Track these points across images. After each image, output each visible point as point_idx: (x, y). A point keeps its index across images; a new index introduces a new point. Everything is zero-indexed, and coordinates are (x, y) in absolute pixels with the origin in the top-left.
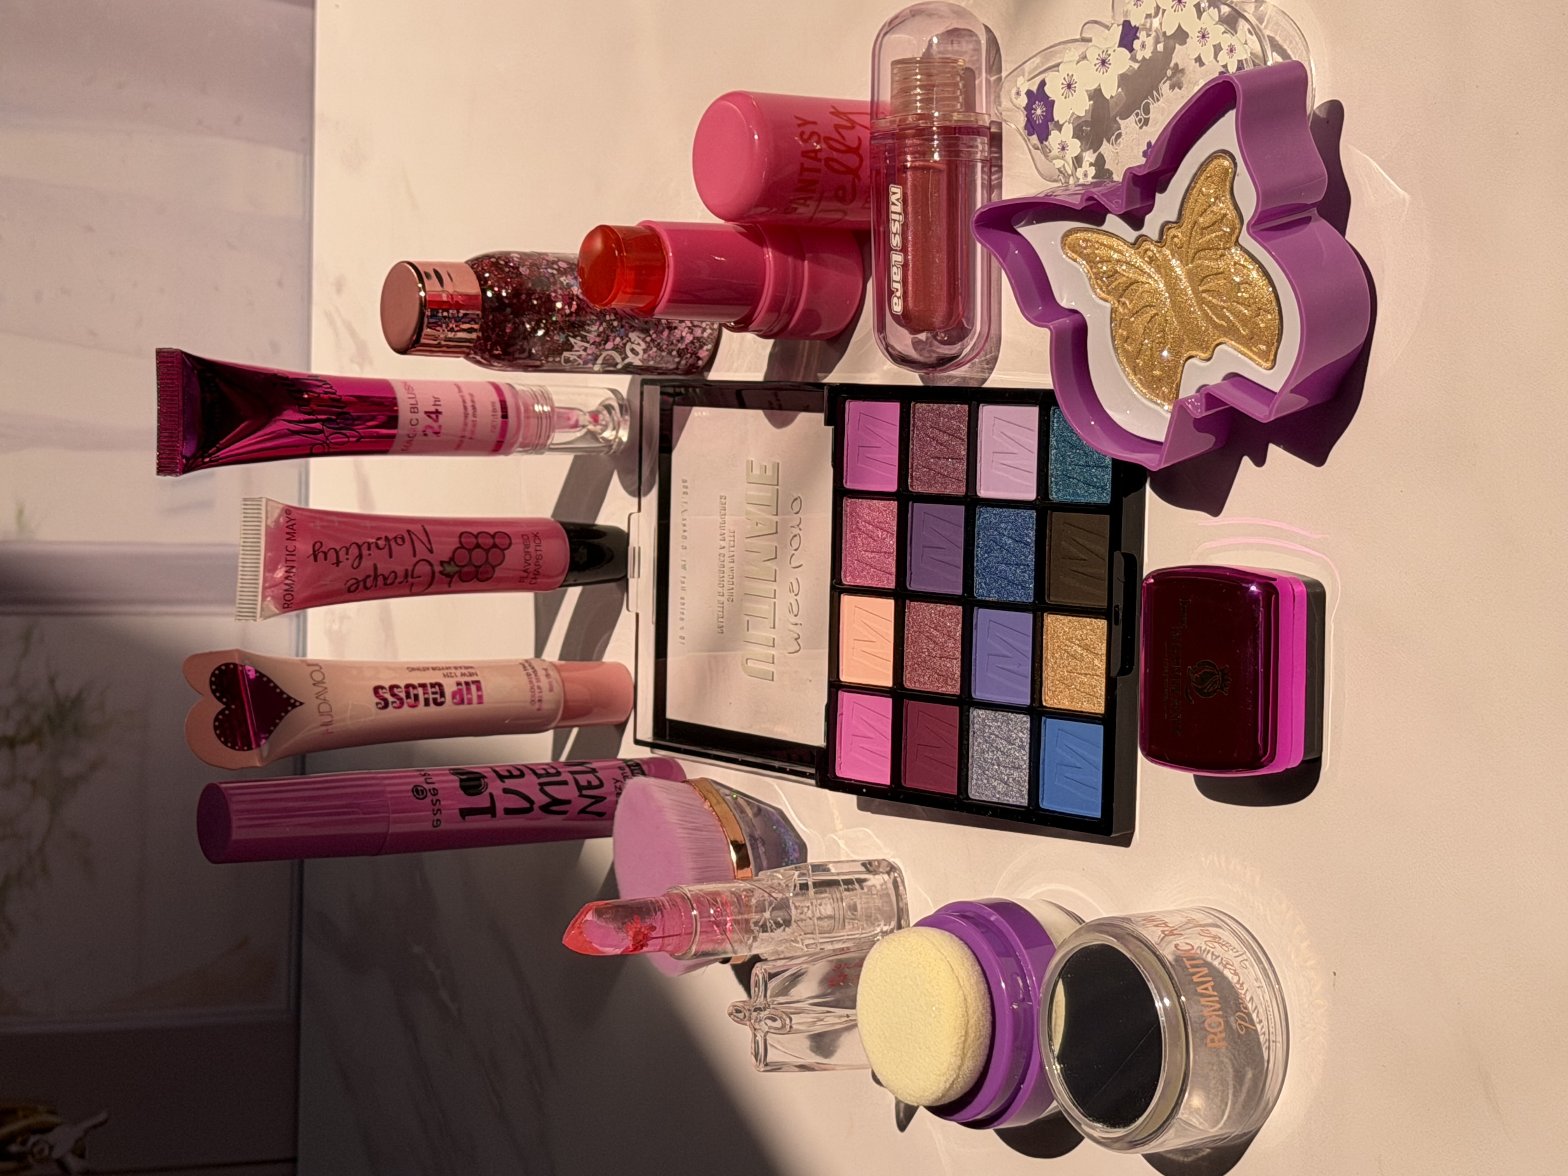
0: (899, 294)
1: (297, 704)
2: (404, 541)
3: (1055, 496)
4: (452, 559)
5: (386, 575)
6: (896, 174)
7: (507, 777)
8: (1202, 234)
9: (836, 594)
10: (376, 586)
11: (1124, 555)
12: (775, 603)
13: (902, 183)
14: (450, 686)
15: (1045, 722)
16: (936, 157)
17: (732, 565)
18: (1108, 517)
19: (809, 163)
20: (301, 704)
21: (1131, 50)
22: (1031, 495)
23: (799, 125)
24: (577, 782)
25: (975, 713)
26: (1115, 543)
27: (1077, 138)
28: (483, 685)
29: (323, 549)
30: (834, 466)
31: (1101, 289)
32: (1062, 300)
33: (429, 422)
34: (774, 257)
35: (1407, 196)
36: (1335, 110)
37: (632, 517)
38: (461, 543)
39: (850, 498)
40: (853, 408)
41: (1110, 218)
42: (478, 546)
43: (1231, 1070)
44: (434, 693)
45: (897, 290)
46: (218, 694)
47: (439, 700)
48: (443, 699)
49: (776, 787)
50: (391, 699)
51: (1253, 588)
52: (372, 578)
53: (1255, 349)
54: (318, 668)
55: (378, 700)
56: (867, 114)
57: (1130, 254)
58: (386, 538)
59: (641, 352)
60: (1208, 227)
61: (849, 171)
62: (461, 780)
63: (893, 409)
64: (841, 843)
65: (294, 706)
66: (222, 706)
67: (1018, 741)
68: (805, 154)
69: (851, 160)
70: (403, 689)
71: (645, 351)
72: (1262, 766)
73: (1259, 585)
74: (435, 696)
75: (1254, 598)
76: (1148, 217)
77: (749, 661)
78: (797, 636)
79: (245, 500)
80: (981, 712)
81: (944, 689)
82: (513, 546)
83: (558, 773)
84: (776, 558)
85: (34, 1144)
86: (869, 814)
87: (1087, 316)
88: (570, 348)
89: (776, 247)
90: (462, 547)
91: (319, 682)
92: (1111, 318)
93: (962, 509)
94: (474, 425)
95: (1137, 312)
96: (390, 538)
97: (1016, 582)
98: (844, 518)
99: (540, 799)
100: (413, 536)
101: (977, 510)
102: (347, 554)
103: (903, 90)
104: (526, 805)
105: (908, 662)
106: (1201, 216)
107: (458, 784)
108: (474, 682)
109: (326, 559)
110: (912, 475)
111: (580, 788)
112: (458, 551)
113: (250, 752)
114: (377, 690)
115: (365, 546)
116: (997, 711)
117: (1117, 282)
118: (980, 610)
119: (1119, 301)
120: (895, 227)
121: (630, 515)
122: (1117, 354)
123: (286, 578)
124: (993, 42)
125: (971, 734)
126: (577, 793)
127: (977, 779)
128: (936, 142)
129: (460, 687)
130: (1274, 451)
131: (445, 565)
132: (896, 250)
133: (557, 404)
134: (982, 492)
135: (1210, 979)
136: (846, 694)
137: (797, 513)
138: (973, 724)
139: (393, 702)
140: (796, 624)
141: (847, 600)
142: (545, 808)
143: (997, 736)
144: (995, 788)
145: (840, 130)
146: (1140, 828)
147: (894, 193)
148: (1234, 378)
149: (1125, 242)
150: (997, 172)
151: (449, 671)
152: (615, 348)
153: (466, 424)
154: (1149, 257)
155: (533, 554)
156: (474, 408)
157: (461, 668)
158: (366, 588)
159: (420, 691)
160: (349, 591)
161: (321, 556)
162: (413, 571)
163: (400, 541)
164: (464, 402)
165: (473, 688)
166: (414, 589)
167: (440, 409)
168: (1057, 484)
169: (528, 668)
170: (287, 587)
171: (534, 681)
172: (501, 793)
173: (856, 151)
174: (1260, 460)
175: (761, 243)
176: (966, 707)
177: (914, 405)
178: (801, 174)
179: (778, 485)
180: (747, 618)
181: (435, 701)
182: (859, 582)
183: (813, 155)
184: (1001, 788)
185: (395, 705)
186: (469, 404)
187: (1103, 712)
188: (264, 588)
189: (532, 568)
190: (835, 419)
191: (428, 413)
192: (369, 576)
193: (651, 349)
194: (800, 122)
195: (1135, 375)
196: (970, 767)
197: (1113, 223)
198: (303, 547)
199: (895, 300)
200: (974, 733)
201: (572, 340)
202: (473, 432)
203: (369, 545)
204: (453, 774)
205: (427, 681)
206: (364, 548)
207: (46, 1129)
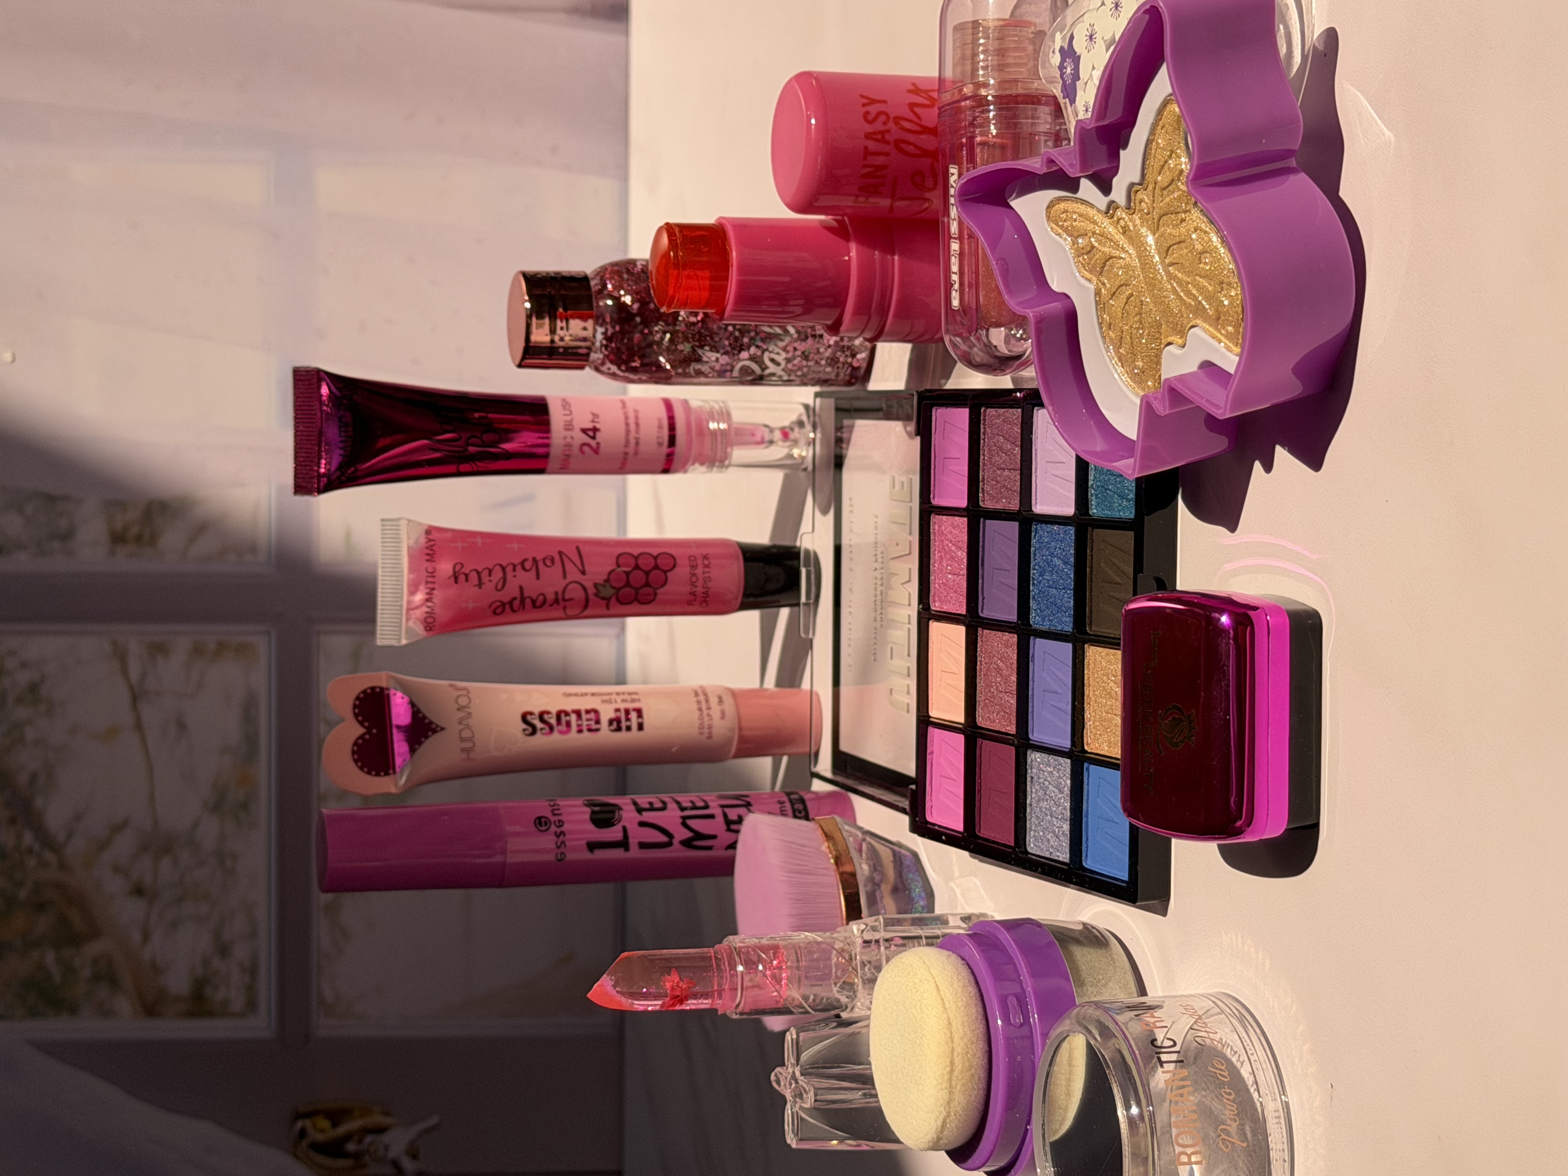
0: (956, 286)
1: (438, 729)
2: (553, 562)
3: (1095, 510)
4: (607, 580)
5: (534, 598)
6: (956, 153)
7: (646, 810)
8: (1162, 196)
9: (924, 620)
10: (524, 608)
12: (910, 629)
13: (959, 162)
14: (607, 713)
15: (1088, 769)
16: (993, 130)
17: (882, 588)
18: (1132, 533)
20: (443, 729)
22: (1071, 510)
24: (725, 815)
25: (1033, 756)
26: (1138, 564)
28: (645, 714)
31: (1084, 267)
32: (1054, 284)
33: (588, 440)
35: (1392, 136)
36: (1330, 41)
38: (618, 564)
39: (936, 513)
40: (939, 414)
41: (1083, 183)
42: (637, 567)
44: (588, 720)
45: (955, 281)
46: (360, 718)
47: (594, 726)
48: (597, 726)
50: (539, 725)
52: (518, 600)
53: (1223, 332)
54: (465, 692)
55: (525, 726)
56: (936, 89)
57: (1105, 226)
58: (534, 560)
59: (783, 363)
60: (1167, 187)
62: (593, 813)
63: (961, 415)
65: (435, 731)
70: (555, 715)
71: (788, 360)
72: (1238, 832)
77: (892, 691)
79: (383, 520)
80: (1036, 755)
81: (1005, 728)
82: (676, 569)
83: (706, 807)
84: (910, 580)
85: (371, 1144)
87: (1076, 301)
88: (699, 360)
90: (619, 568)
91: (464, 707)
92: (1096, 300)
93: (1015, 525)
94: (637, 443)
95: (1114, 293)
96: (538, 558)
97: (1064, 609)
98: (932, 537)
99: (681, 833)
100: (564, 558)
101: (1033, 528)
102: (490, 575)
104: (664, 839)
105: (980, 697)
106: (1160, 174)
107: (587, 817)
108: (634, 710)
109: (467, 580)
110: (983, 489)
111: (728, 822)
112: (615, 573)
113: (387, 778)
114: (526, 715)
115: (510, 568)
116: (1049, 754)
117: (1095, 259)
118: (1038, 640)
119: (1100, 281)
120: (953, 213)
122: (1105, 344)
123: (427, 600)
125: (1029, 779)
126: (724, 827)
127: (1034, 831)
128: (991, 114)
129: (618, 714)
130: (1280, 456)
131: (600, 587)
132: (955, 238)
133: (736, 419)
134: (1038, 507)
136: (936, 730)
138: (1031, 769)
139: (542, 729)
141: (936, 628)
142: (687, 843)
143: (1050, 783)
145: (916, 109)
146: (1174, 895)
147: (953, 174)
149: (1099, 210)
152: (752, 358)
153: (627, 442)
154: (1122, 228)
155: (700, 576)
156: (637, 425)
157: (624, 693)
158: (513, 611)
159: (573, 717)
160: (495, 613)
161: (462, 578)
162: (565, 592)
163: (548, 562)
164: (626, 418)
165: (633, 716)
166: (568, 613)
167: (598, 426)
168: (1096, 497)
170: (428, 610)
171: (704, 708)
172: (636, 826)
173: (934, 131)
174: (1268, 467)
176: (1023, 749)
177: (985, 411)
178: (865, 158)
179: (911, 502)
180: (891, 646)
181: (590, 727)
183: (879, 137)
184: (1054, 842)
185: (544, 731)
186: (632, 421)
188: (408, 610)
189: (700, 590)
191: (584, 431)
192: (515, 599)
195: (1123, 367)
196: (1028, 817)
197: (1087, 189)
198: (445, 567)
199: (954, 294)
200: (1031, 778)
201: (700, 352)
202: (636, 448)
203: (514, 566)
204: (586, 805)
205: (582, 707)
206: (509, 569)
207: (380, 1130)
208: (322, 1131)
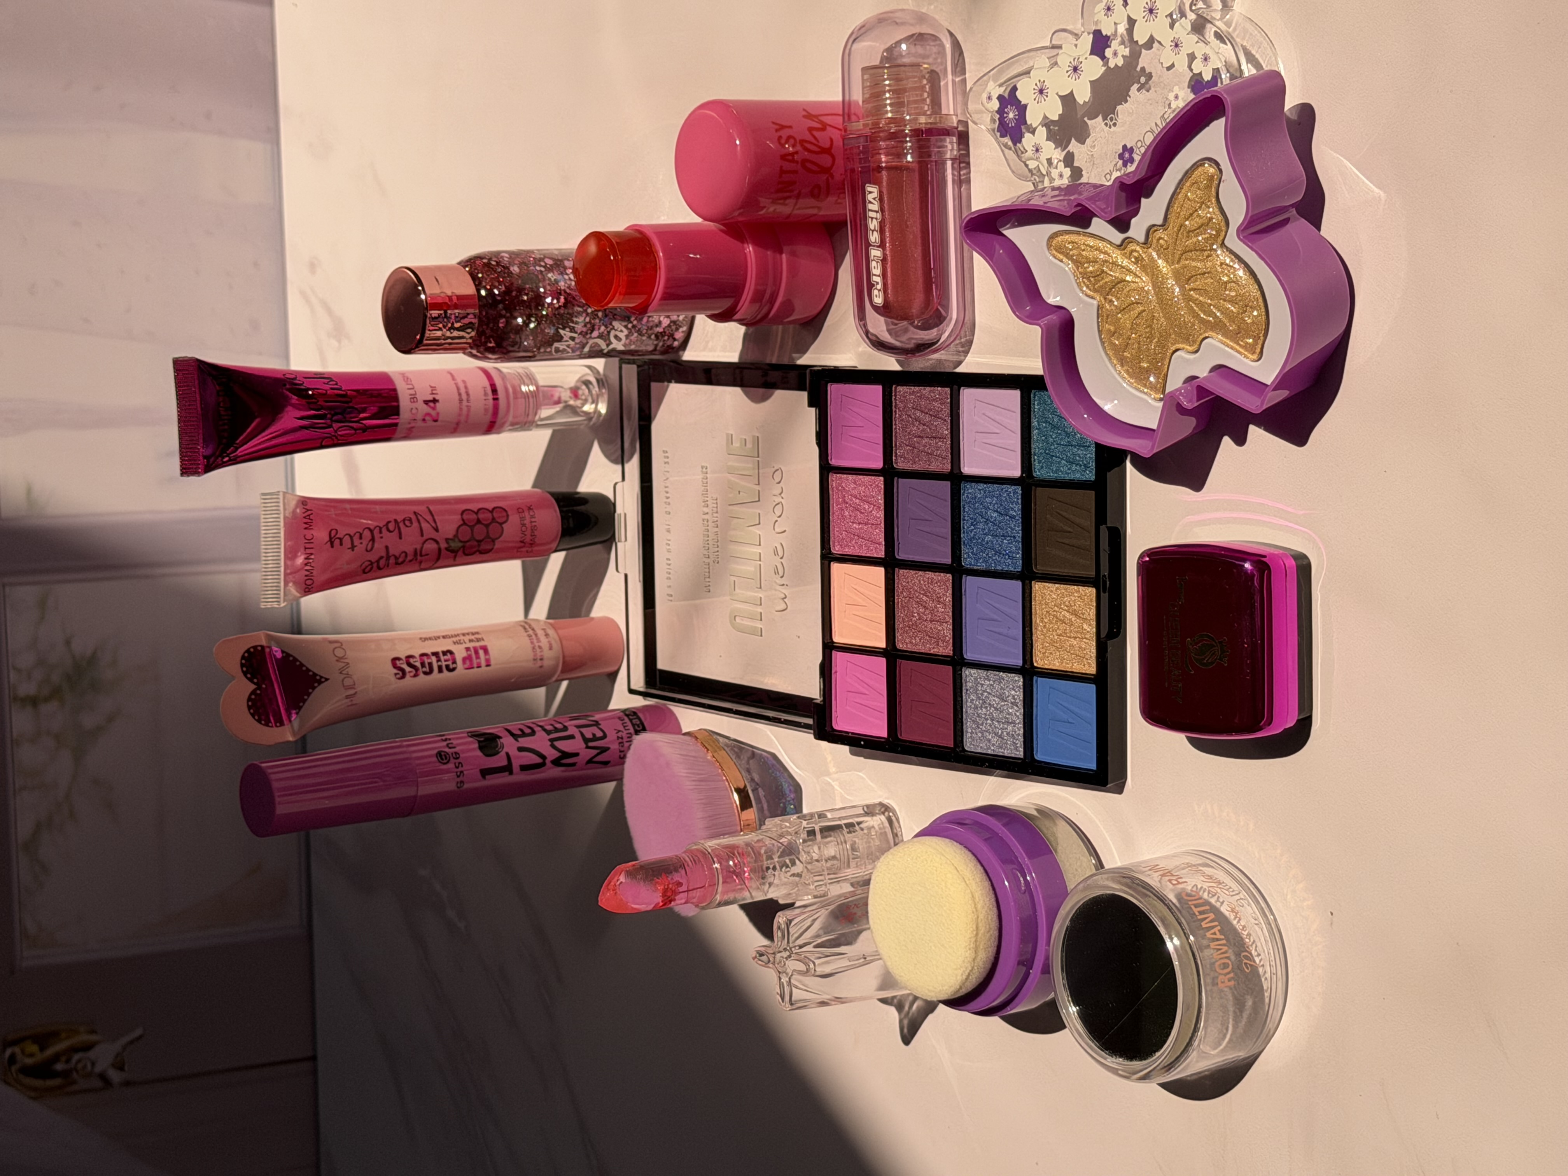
0: (879, 287)
1: (323, 679)
2: (411, 523)
3: (1040, 472)
4: (456, 536)
5: (397, 555)
6: (872, 174)
7: (520, 736)
8: (1188, 237)
9: (826, 562)
10: (388, 566)
11: (1109, 529)
12: (760, 565)
13: (877, 182)
14: (460, 653)
15: (1037, 681)
16: (909, 158)
17: (716, 530)
18: (1094, 493)
19: (787, 166)
20: (327, 680)
21: (1103, 57)
22: (1017, 473)
23: (777, 130)
24: (582, 734)
25: (967, 672)
26: (1101, 516)
27: (1050, 140)
28: (489, 648)
29: (338, 536)
30: (819, 444)
31: (1088, 287)
32: (1049, 298)
33: (428, 410)
34: (755, 252)
35: (1382, 193)
36: (1307, 113)
37: (617, 486)
38: (463, 520)
39: (835, 473)
40: (834, 390)
41: (1095, 220)
42: (479, 521)
43: (1231, 998)
44: (446, 661)
45: (878, 283)
46: (249, 676)
47: (451, 666)
48: (454, 666)
49: (769, 733)
50: (408, 669)
51: (1247, 565)
52: (384, 559)
53: (1242, 343)
54: (339, 645)
55: (396, 671)
56: (838, 115)
57: (1117, 256)
58: (396, 521)
59: (624, 338)
60: (1195, 230)
61: (827, 170)
62: (479, 742)
63: (876, 391)
64: (836, 785)
65: (320, 682)
66: (253, 687)
67: (1010, 698)
68: (784, 157)
69: (825, 160)
70: (418, 659)
71: (627, 337)
72: (1260, 729)
73: (1253, 563)
74: (447, 663)
75: (1249, 576)
76: (1133, 221)
77: (737, 618)
78: (784, 596)
79: (264, 494)
80: (973, 671)
81: (936, 650)
82: (508, 520)
83: (565, 728)
84: (759, 524)
85: (79, 1061)
86: (862, 758)
87: (1073, 311)
88: (560, 339)
89: (757, 243)
90: (464, 523)
91: (342, 658)
92: (1098, 314)
93: (948, 484)
94: (469, 410)
95: (1124, 309)
96: (399, 520)
97: (1003, 552)
98: (830, 492)
99: (551, 754)
100: (420, 517)
101: (962, 485)
102: (361, 538)
103: (875, 95)
104: (539, 760)
105: (899, 625)
106: (1187, 219)
107: (476, 745)
108: (481, 647)
109: (341, 544)
110: (896, 454)
111: (586, 740)
112: (461, 528)
113: (282, 728)
114: (394, 660)
116: (988, 670)
117: (1103, 281)
118: (969, 577)
119: (1105, 299)
120: (873, 225)
121: (616, 484)
122: (1104, 348)
123: (306, 565)
124: (957, 46)
125: (964, 691)
126: (584, 746)
127: (972, 733)
128: (908, 145)
129: (469, 653)
130: (1255, 432)
131: (450, 541)
132: (874, 246)
133: (541, 383)
134: (966, 469)
135: (1216, 923)
136: (838, 653)
137: (779, 483)
138: (966, 682)
139: (410, 672)
140: (783, 585)
141: (836, 567)
142: (556, 762)
143: (989, 693)
144: (989, 741)
145: (813, 132)
146: (1132, 776)
147: (870, 192)
148: (1219, 369)
149: (1111, 243)
150: (965, 168)
151: (458, 638)
152: (600, 336)
153: (461, 409)
154: (1136, 258)
155: (529, 526)
156: (468, 394)
157: (468, 634)
158: (379, 568)
159: (434, 659)
160: (364, 572)
161: (337, 542)
162: (422, 548)
163: (407, 523)
164: (458, 389)
165: (481, 652)
166: (422, 567)
167: (437, 397)
168: (1039, 462)
169: (529, 630)
170: (307, 573)
171: (535, 641)
172: (516, 751)
173: (828, 151)
174: (1240, 440)
175: (742, 239)
176: (959, 668)
177: (896, 388)
178: (780, 176)
179: (758, 457)
180: (733, 578)
181: (447, 667)
182: (848, 551)
183: (790, 158)
184: (995, 740)
185: (412, 674)
186: (463, 391)
187: (1094, 673)
188: (286, 575)
189: (528, 539)
190: (818, 401)
191: (426, 402)
192: (381, 558)
193: (633, 334)
194: (777, 127)
195: (1122, 365)
196: (964, 722)
197: (1099, 226)
198: (320, 534)
199: (875, 292)
200: (967, 690)
201: (562, 332)
202: (468, 416)
203: (380, 528)
204: (471, 737)
205: (439, 649)
206: (376, 531)
207: (88, 1047)
208: (31, 1055)
